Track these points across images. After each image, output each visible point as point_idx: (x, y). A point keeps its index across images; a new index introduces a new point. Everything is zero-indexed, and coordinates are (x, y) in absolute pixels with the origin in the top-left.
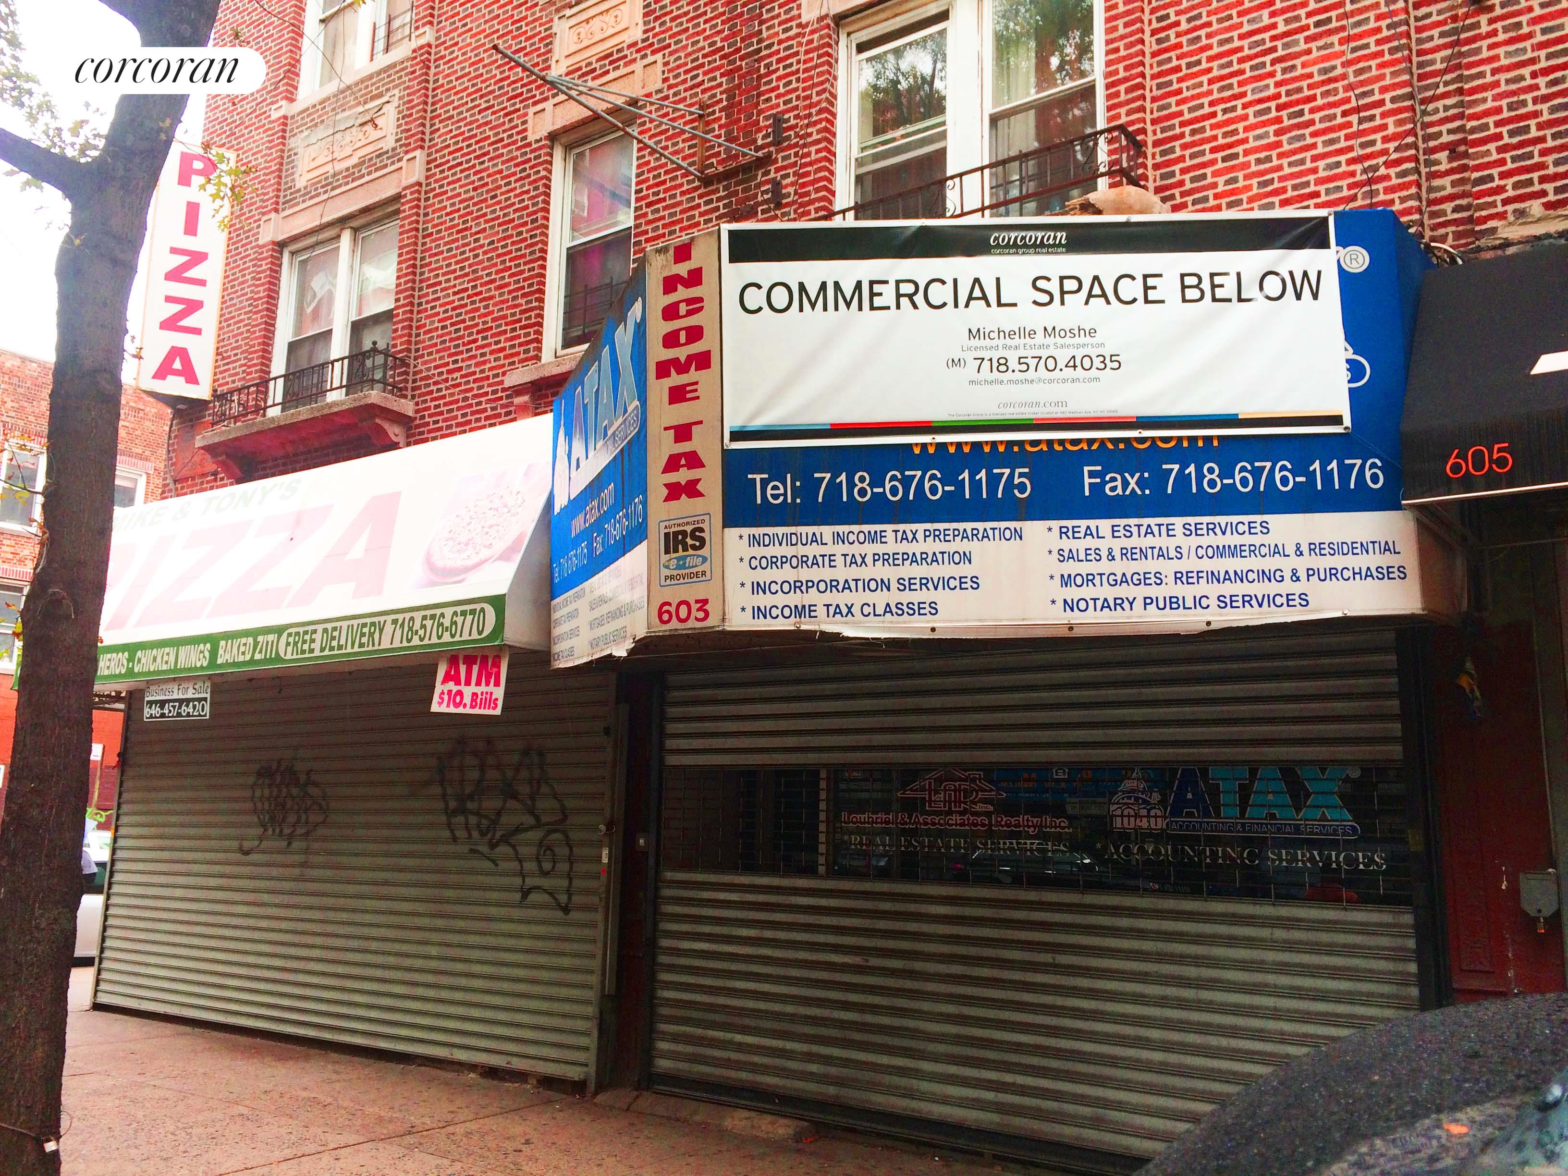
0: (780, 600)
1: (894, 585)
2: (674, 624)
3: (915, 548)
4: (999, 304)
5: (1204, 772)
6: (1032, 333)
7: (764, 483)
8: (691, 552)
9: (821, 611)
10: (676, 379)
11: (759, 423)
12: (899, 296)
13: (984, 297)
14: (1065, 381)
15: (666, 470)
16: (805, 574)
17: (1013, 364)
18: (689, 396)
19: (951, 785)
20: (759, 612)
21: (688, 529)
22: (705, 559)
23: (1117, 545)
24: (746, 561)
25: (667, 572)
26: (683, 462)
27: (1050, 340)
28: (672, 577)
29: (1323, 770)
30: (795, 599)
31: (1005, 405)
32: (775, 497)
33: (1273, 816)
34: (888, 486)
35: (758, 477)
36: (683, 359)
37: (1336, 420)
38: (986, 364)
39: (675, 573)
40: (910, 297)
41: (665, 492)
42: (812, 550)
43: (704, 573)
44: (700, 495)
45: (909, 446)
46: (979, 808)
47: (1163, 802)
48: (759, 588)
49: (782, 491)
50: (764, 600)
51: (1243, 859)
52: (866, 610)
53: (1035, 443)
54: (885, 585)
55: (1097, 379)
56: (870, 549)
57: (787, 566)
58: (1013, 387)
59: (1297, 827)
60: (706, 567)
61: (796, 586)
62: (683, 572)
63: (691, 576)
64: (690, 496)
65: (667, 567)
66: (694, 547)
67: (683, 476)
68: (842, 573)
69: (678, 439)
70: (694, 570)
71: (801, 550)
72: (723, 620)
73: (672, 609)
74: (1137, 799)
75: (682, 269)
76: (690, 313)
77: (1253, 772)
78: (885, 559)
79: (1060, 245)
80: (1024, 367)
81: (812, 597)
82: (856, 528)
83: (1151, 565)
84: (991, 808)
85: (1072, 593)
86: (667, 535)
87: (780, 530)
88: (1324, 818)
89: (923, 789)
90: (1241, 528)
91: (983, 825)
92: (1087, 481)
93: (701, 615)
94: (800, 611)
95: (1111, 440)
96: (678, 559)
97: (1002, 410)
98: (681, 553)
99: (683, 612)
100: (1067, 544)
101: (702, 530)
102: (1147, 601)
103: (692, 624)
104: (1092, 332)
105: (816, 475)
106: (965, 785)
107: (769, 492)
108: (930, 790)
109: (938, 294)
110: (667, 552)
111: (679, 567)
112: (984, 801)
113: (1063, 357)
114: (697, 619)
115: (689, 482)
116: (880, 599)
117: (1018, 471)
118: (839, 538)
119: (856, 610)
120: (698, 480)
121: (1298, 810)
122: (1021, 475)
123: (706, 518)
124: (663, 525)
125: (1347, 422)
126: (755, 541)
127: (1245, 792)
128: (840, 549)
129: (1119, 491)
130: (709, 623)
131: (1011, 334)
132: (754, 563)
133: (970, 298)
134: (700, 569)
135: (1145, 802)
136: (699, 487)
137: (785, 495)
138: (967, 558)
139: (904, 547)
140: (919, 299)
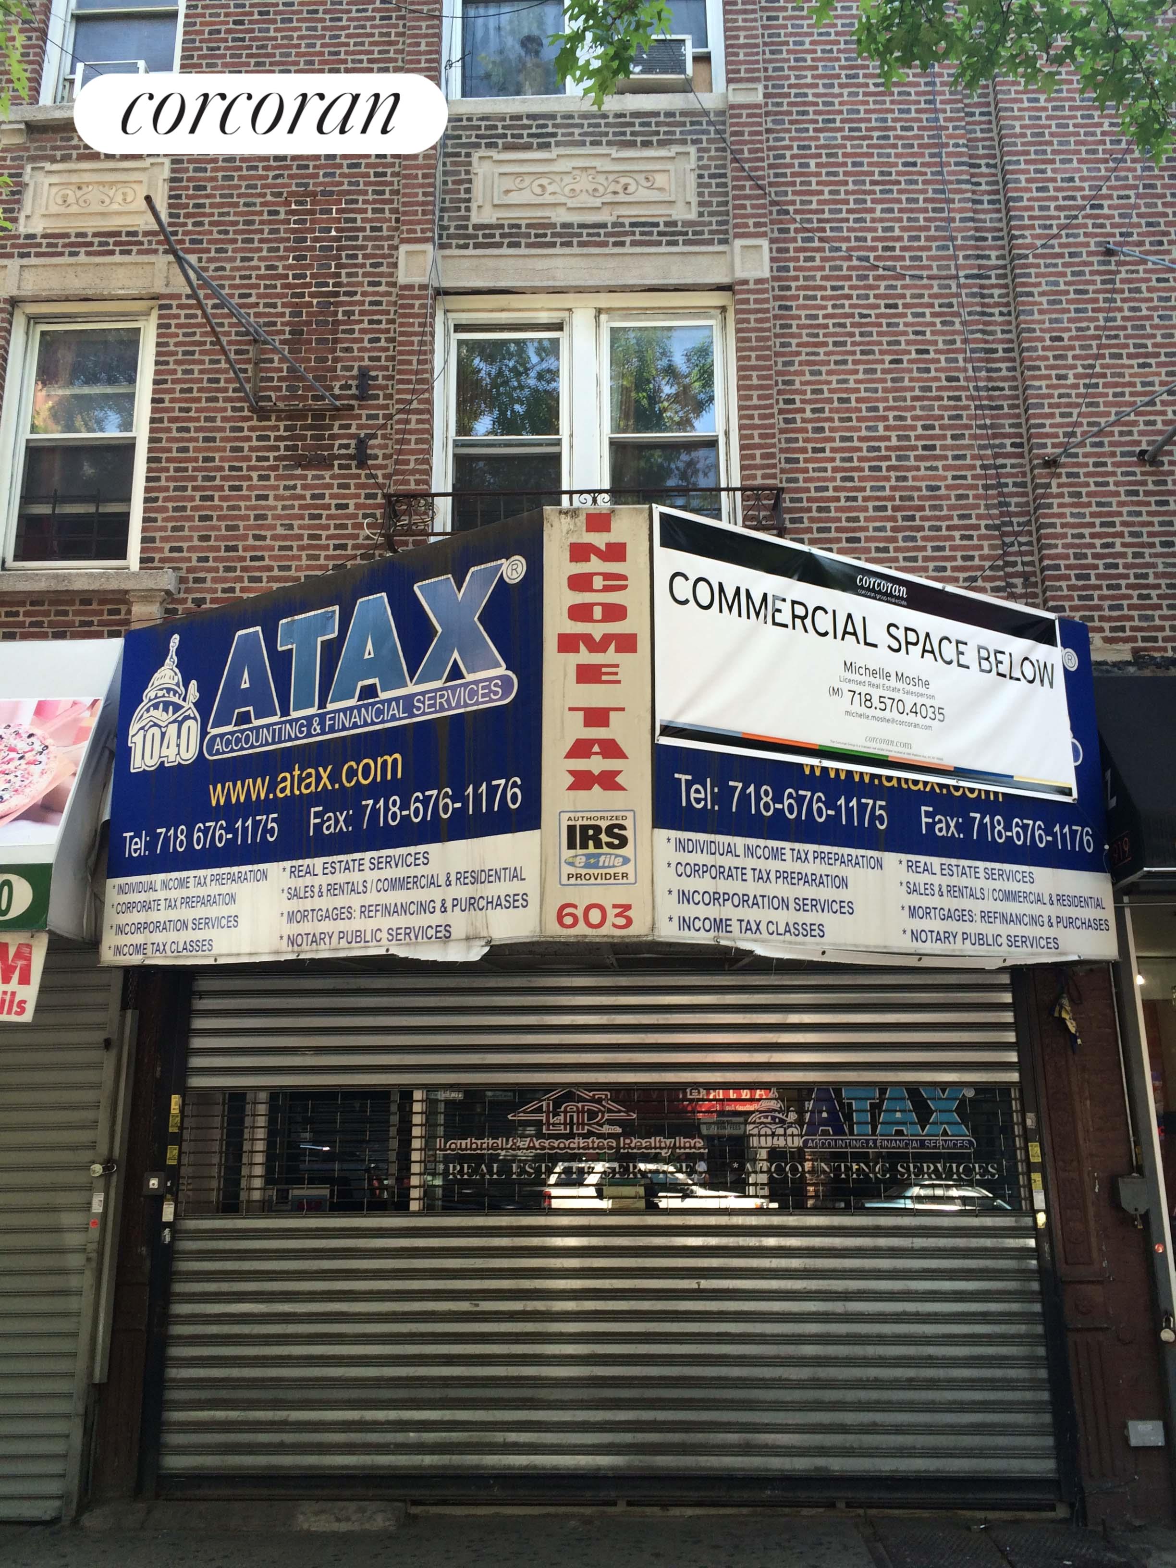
0: (702, 911)
1: (792, 905)
2: (581, 929)
3: (808, 868)
4: (866, 644)
5: (838, 1092)
6: (888, 675)
7: (689, 784)
8: (606, 850)
9: (735, 926)
10: (585, 656)
11: (686, 720)
12: (794, 616)
13: (855, 634)
14: (910, 725)
15: (569, 755)
16: (724, 886)
17: (875, 701)
18: (604, 678)
19: (571, 1106)
20: (685, 923)
21: (604, 824)
22: (626, 861)
23: (945, 881)
24: (673, 865)
25: (572, 870)
26: (596, 749)
27: (900, 685)
28: (578, 876)
29: (943, 1091)
30: (713, 912)
31: (873, 739)
32: (698, 801)
33: (899, 1133)
34: (786, 803)
35: (684, 777)
36: (598, 638)
37: (1067, 792)
38: (857, 697)
39: (583, 871)
40: (803, 618)
41: (570, 779)
42: (727, 861)
43: (625, 875)
44: (620, 788)
45: (801, 766)
46: (606, 1129)
47: (800, 1122)
48: (685, 897)
49: (702, 796)
50: (690, 911)
51: (875, 1174)
52: (772, 928)
53: (889, 779)
54: (784, 903)
55: (929, 727)
56: (774, 865)
57: (707, 875)
58: (875, 723)
59: (922, 1142)
60: (629, 868)
61: (716, 898)
62: (596, 871)
63: (605, 876)
64: (605, 788)
65: (571, 864)
66: (610, 845)
67: (596, 764)
68: (752, 888)
69: (588, 723)
70: (612, 871)
71: (721, 861)
72: (653, 928)
73: (579, 913)
74: (774, 1118)
75: (599, 540)
76: (606, 589)
77: (883, 1092)
78: (784, 876)
79: (902, 598)
80: (883, 706)
81: (728, 911)
82: (762, 842)
83: (966, 903)
84: (619, 1130)
85: (918, 924)
86: (571, 829)
87: (702, 837)
88: (945, 1133)
89: (539, 1110)
90: (1019, 876)
91: (611, 1148)
92: (924, 820)
93: (622, 921)
94: (720, 924)
95: (938, 784)
96: (588, 856)
97: (868, 744)
98: (591, 849)
99: (595, 916)
100: (913, 878)
101: (622, 827)
102: (965, 936)
103: (607, 930)
104: (927, 684)
105: (731, 783)
106: (588, 1106)
107: (693, 795)
108: (548, 1112)
109: (824, 622)
110: (571, 845)
111: (587, 866)
112: (611, 1122)
113: (909, 701)
114: (614, 925)
115: (603, 773)
116: (782, 917)
117: (879, 803)
118: (750, 851)
119: (763, 927)
120: (618, 772)
121: (923, 1124)
122: (881, 807)
123: (630, 815)
124: (565, 816)
125: (1075, 795)
126: (681, 846)
127: (876, 1108)
128: (750, 863)
129: (944, 832)
130: (632, 931)
131: (874, 673)
132: (681, 869)
133: (845, 632)
134: (621, 870)
135: (782, 1121)
136: (619, 779)
137: (705, 799)
138: (844, 883)
139: (798, 867)
140: (808, 621)
